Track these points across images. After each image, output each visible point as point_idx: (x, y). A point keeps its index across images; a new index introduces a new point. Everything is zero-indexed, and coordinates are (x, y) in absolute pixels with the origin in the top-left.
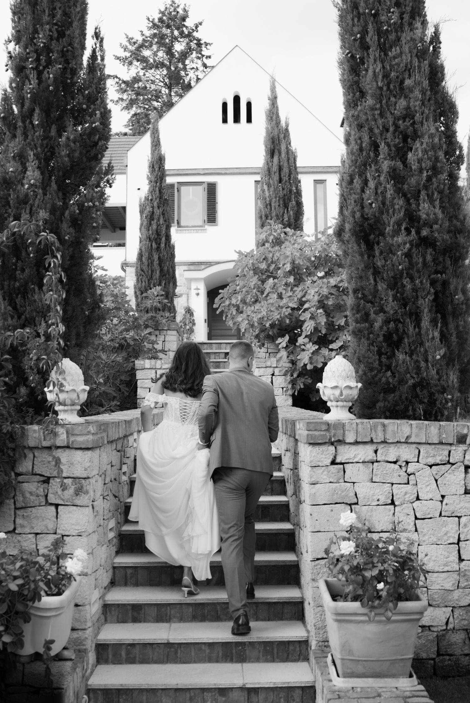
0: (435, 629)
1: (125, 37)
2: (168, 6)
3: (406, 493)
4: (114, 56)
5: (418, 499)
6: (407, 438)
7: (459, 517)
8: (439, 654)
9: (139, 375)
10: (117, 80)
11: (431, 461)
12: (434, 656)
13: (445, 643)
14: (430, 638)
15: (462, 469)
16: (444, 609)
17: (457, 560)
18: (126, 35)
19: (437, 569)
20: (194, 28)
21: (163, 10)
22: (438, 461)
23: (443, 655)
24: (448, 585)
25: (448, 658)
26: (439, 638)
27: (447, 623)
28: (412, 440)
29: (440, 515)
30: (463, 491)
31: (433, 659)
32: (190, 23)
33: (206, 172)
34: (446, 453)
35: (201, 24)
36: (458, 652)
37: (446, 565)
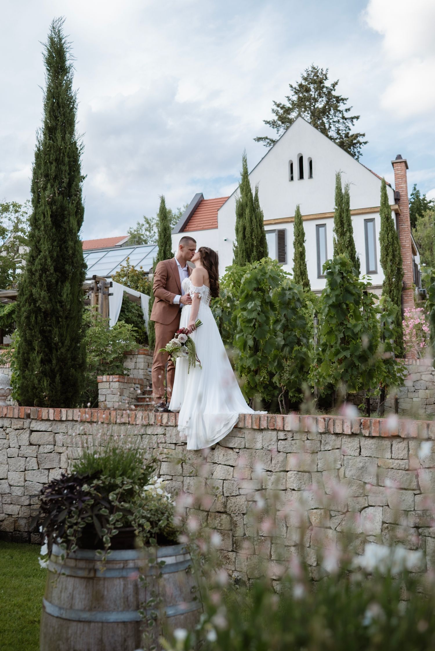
0: (13, 516)
1: (274, 103)
2: (310, 72)
3: (4, 444)
4: (264, 121)
5: (10, 447)
6: (6, 415)
7: (27, 458)
8: (15, 531)
9: (100, 386)
10: (268, 141)
11: (15, 427)
12: (12, 531)
13: (17, 524)
14: (11, 521)
15: (28, 432)
16: (18, 506)
17: (23, 480)
18: (274, 102)
19: (15, 484)
20: (332, 88)
21: (306, 76)
22: (18, 428)
23: (16, 531)
24: (19, 494)
25: (18, 532)
26: (15, 521)
27: (18, 514)
28: (8, 416)
29: (18, 456)
30: (28, 443)
31: (12, 532)
32: (328, 84)
33: (277, 221)
34: (22, 423)
35: (336, 83)
36: (22, 530)
37: (18, 482)
